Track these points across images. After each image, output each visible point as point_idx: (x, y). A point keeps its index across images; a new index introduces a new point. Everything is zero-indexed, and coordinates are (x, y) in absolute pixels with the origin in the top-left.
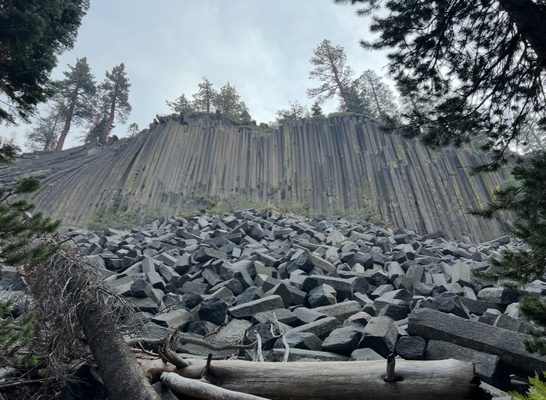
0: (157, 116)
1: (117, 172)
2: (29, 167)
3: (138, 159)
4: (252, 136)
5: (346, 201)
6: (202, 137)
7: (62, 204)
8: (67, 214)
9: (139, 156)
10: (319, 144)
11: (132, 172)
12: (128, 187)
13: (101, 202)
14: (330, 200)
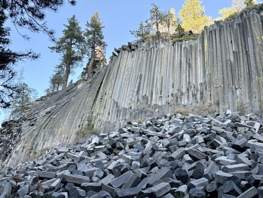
0: (115, 49)
1: (90, 100)
2: (43, 106)
3: (102, 87)
4: (183, 46)
5: (250, 92)
6: (145, 58)
7: (60, 129)
8: (63, 136)
9: (103, 84)
10: (231, 42)
11: (99, 97)
12: (97, 109)
13: (81, 124)
14: (238, 92)
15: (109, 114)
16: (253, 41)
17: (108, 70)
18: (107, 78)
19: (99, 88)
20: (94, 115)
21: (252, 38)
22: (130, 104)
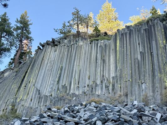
0: (40, 44)
1: (15, 87)
3: (27, 76)
4: (99, 45)
5: (153, 86)
6: (66, 53)
9: (27, 73)
10: (139, 44)
11: (23, 85)
12: (21, 96)
13: (5, 108)
14: (143, 86)
15: (31, 100)
16: (157, 44)
17: (33, 62)
18: (32, 69)
19: (24, 77)
20: (18, 100)
21: (156, 41)
22: (51, 92)
